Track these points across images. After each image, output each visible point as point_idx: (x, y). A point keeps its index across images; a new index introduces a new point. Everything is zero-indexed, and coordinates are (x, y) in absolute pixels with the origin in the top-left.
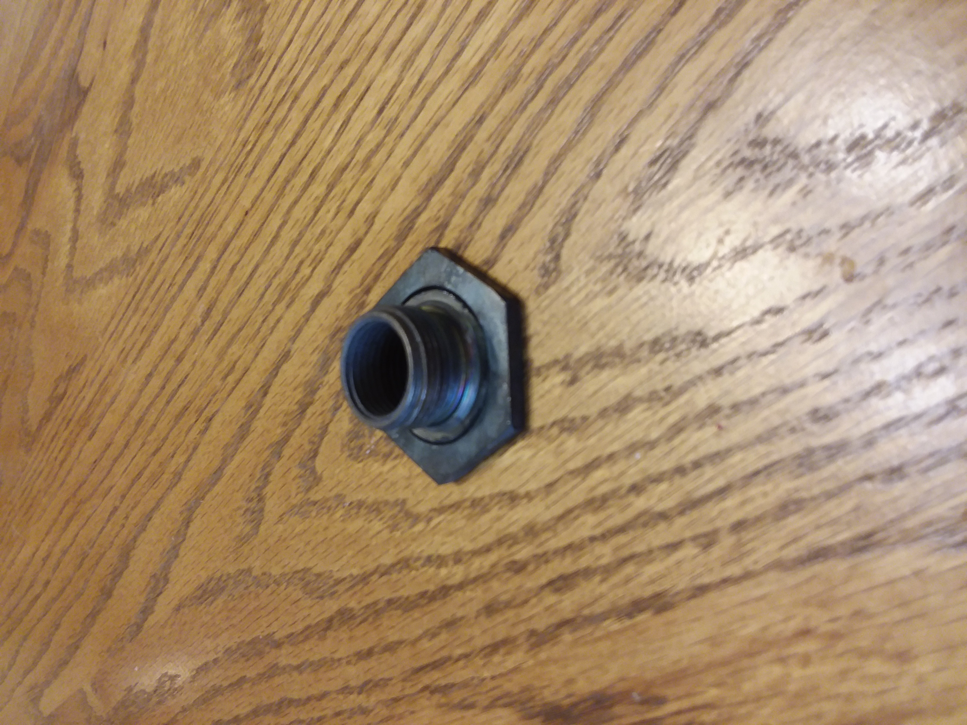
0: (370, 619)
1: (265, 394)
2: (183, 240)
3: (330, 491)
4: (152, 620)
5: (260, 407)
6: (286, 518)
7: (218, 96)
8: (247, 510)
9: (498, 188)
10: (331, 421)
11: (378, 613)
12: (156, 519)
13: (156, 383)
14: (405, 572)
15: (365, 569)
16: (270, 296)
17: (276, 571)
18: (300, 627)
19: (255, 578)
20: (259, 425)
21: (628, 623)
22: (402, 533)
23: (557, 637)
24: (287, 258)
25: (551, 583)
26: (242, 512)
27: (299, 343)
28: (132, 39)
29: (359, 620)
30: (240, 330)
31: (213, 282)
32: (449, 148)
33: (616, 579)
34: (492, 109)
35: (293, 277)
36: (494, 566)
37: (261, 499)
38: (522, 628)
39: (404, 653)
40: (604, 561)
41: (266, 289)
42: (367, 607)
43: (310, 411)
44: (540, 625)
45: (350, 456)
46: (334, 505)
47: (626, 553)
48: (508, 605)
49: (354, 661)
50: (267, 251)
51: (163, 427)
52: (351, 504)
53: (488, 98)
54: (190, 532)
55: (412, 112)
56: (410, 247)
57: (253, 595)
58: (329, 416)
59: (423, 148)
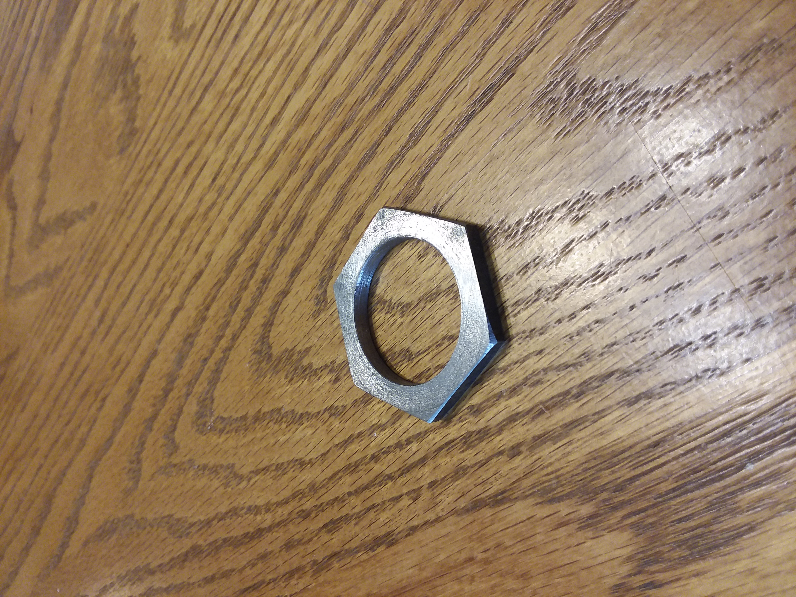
0: (213, 554)
1: (141, 382)
2: (84, 263)
3: (185, 456)
4: (68, 552)
5: (138, 390)
6: (156, 476)
7: (108, 157)
8: (130, 469)
9: (288, 241)
10: (185, 404)
11: (217, 549)
12: (70, 475)
13: (67, 370)
14: (234, 518)
15: (209, 516)
16: (144, 308)
17: (150, 516)
18: (167, 559)
19: (137, 521)
20: (137, 404)
21: (371, 554)
22: (232, 489)
23: (329, 565)
24: (155, 280)
25: (325, 526)
26: (126, 471)
27: (162, 345)
28: (51, 109)
29: (205, 554)
30: (124, 332)
31: (106, 295)
32: (258, 211)
33: (365, 522)
34: (284, 186)
35: (159, 295)
36: (290, 513)
37: (139, 461)
38: (308, 559)
39: (235, 578)
40: (357, 510)
41: (142, 302)
42: (210, 544)
43: (171, 396)
44: (320, 556)
45: (198, 430)
46: (187, 467)
47: (369, 504)
48: (300, 542)
49: (202, 585)
50: (142, 274)
51: (72, 404)
52: (198, 467)
53: (280, 178)
54: (93, 484)
55: (234, 182)
56: (234, 278)
57: (135, 535)
58: (183, 400)
59: (241, 208)
